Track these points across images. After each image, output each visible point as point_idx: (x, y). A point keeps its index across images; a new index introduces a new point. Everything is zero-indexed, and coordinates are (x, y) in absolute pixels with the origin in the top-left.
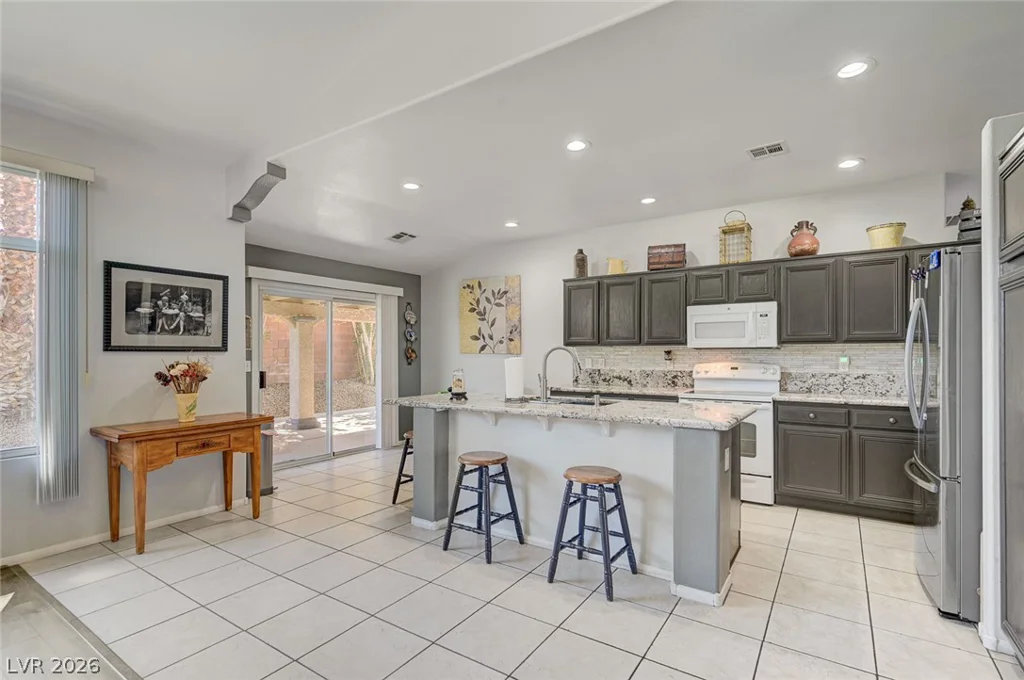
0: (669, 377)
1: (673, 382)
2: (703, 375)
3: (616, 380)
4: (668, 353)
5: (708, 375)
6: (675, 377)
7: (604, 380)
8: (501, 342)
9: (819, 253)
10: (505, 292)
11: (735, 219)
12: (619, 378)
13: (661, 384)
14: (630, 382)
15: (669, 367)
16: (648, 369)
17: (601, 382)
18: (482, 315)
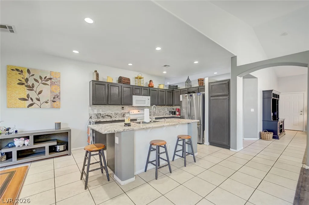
0: (122, 114)
1: (123, 116)
2: (132, 113)
3: (106, 116)
4: (123, 108)
5: (134, 113)
6: (124, 114)
7: (102, 117)
8: (46, 102)
9: (154, 87)
10: (50, 79)
11: (140, 75)
12: (107, 116)
13: (120, 116)
14: (111, 117)
15: (123, 111)
16: (117, 112)
17: (101, 117)
18: (31, 88)
